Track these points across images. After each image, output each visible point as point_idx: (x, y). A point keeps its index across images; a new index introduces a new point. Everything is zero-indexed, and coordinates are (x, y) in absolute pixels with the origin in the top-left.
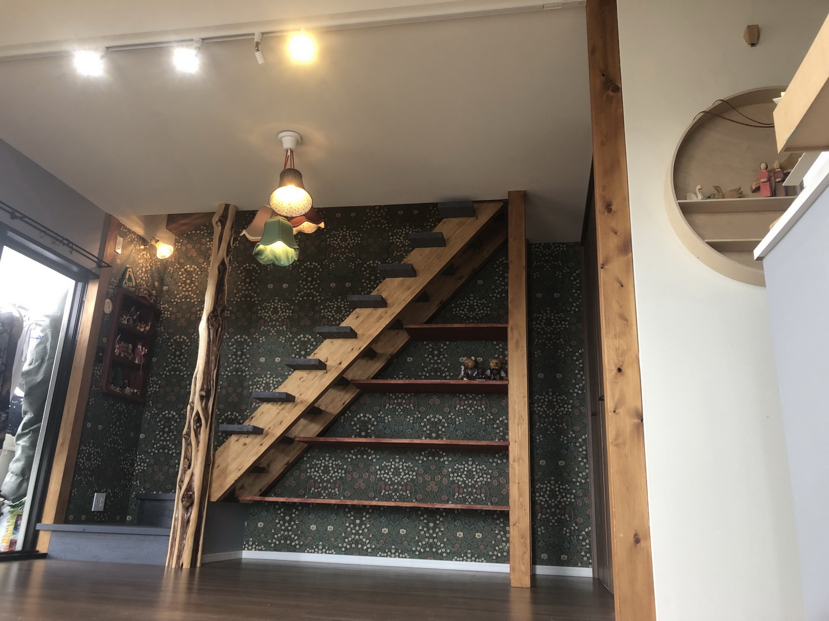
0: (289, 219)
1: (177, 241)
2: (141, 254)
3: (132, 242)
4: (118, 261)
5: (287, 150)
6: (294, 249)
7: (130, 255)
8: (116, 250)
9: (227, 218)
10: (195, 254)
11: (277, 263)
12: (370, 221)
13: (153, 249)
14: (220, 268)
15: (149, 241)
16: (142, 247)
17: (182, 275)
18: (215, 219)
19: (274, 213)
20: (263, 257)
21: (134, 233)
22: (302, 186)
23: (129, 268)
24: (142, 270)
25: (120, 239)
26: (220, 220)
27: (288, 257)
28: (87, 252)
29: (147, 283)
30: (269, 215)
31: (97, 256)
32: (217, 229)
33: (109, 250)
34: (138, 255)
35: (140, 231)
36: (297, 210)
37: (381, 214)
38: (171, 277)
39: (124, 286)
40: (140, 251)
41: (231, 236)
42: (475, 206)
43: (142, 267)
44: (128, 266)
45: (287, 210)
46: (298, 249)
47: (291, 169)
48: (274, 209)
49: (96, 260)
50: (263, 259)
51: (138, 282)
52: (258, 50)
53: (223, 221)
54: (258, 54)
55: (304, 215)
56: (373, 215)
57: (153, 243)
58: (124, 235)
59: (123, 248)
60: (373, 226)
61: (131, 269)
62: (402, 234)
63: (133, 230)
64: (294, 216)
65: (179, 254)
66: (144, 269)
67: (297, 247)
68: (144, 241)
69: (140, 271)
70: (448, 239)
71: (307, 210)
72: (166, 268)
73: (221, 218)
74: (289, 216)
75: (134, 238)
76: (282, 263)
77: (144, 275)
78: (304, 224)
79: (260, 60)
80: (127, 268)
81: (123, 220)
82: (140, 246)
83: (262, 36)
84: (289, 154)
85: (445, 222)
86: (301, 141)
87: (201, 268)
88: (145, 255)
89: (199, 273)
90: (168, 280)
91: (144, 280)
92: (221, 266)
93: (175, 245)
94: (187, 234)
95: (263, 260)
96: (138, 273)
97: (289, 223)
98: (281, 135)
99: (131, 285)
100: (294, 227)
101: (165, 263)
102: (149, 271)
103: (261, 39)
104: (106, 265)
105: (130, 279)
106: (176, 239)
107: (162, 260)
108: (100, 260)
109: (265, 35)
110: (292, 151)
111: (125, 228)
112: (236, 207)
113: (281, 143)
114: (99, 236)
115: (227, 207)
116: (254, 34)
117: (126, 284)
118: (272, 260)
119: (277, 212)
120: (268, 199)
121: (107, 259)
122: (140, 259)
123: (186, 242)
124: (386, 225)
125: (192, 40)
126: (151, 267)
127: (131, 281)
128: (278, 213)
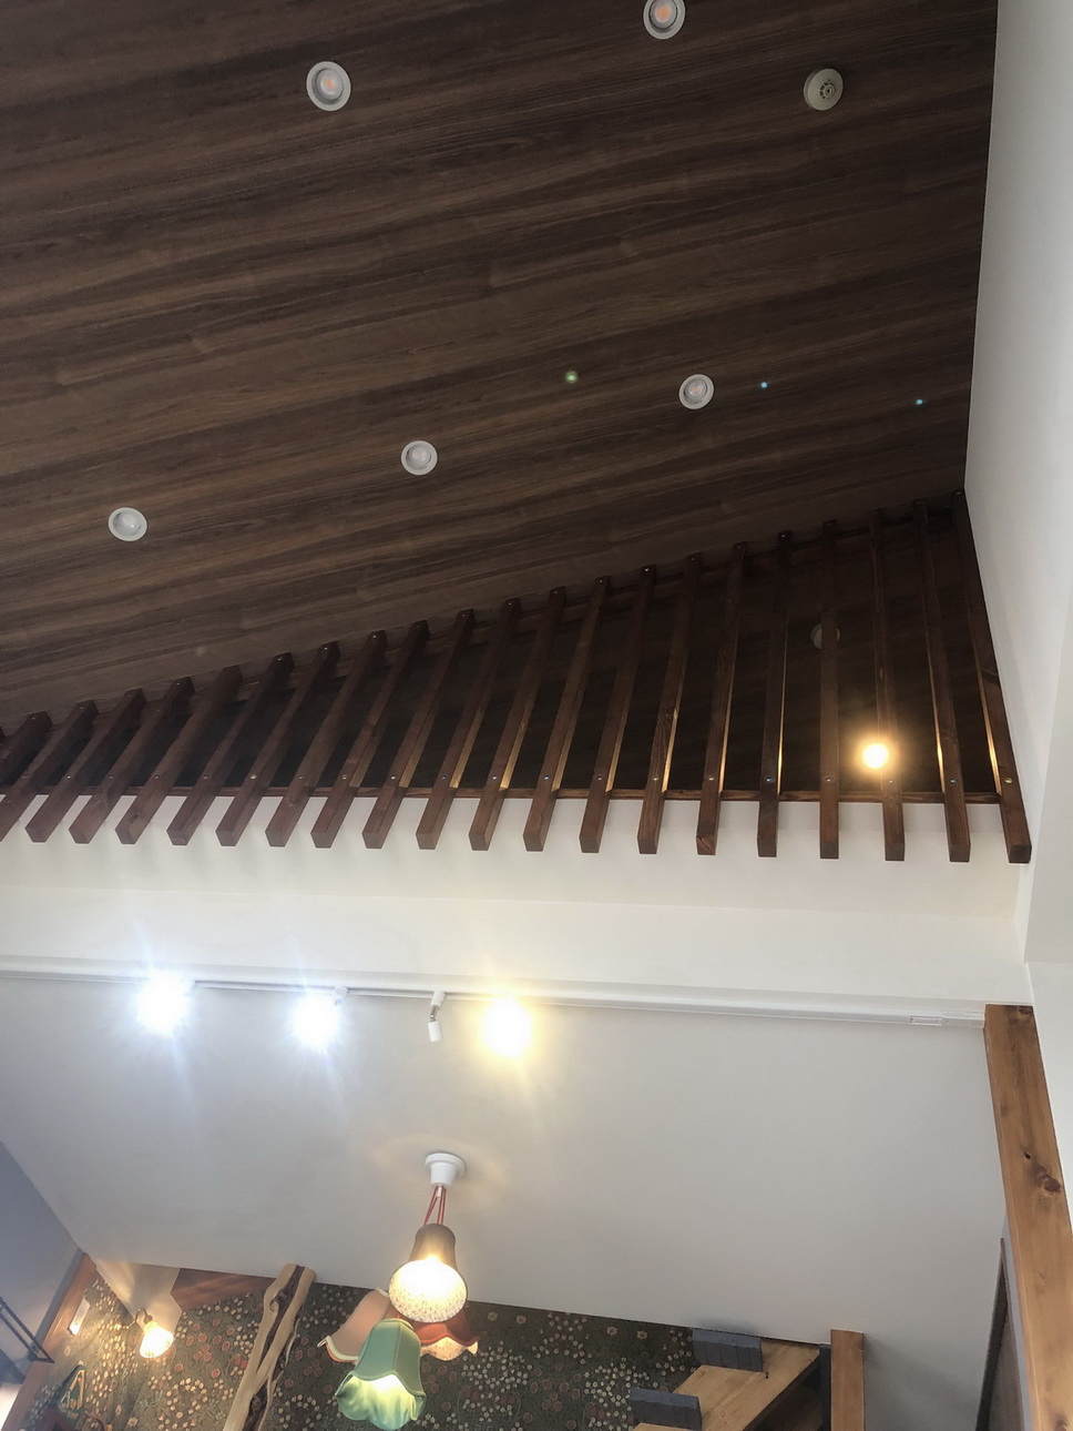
0: (417, 1325)
1: (182, 1322)
2: (112, 1341)
3: (103, 1313)
4: (68, 1351)
5: (437, 1188)
6: (416, 1396)
7: (90, 1342)
8: (71, 1328)
9: (292, 1296)
10: (207, 1356)
11: (374, 1420)
12: (551, 1340)
13: (133, 1335)
14: (254, 1403)
15: (134, 1317)
16: (118, 1326)
17: (171, 1398)
18: (272, 1293)
19: (391, 1310)
20: (351, 1403)
21: (113, 1296)
22: (452, 1262)
23: (83, 1368)
24: (102, 1376)
25: (85, 1305)
26: (279, 1299)
27: (397, 1411)
28: (21, 1324)
29: (102, 1406)
30: (382, 1311)
31: (34, 1335)
32: (270, 1315)
33: (58, 1327)
34: (106, 1342)
35: (123, 1291)
36: (434, 1309)
37: (575, 1327)
38: (149, 1400)
39: (62, 1406)
40: (112, 1333)
41: (291, 1335)
42: (766, 1348)
43: (105, 1369)
44: (81, 1363)
45: (416, 1306)
46: (422, 1396)
47: (437, 1225)
48: (394, 1301)
49: (29, 1341)
50: (352, 1407)
51: (88, 1400)
52: (433, 1019)
53: (283, 1301)
54: (432, 1026)
55: (444, 1322)
56: (559, 1328)
57: (140, 1321)
58: (93, 1298)
59: (86, 1324)
60: (556, 1351)
61: (83, 1371)
62: (611, 1379)
63: (113, 1289)
64: (427, 1320)
65: (181, 1353)
66: (106, 1375)
67: (422, 1393)
68: (124, 1314)
69: (98, 1378)
70: (708, 1413)
71: (453, 1313)
72: (146, 1378)
73: (282, 1295)
74: (417, 1320)
75: (110, 1307)
76: (385, 1422)
77: (104, 1387)
78: (440, 1342)
79: (434, 1035)
80: (77, 1368)
81: (103, 1267)
82: (114, 1324)
83: (445, 998)
84: (439, 1194)
85: (704, 1373)
86: (463, 1174)
87: (210, 1389)
88: (117, 1345)
89: (205, 1399)
90: (142, 1404)
91: (99, 1399)
92: (258, 1399)
93: (176, 1331)
94: (205, 1311)
95: (350, 1409)
96: (94, 1381)
97: (414, 1335)
98: (431, 1158)
99: (73, 1407)
100: (422, 1345)
101: (147, 1367)
102: (114, 1380)
103: (442, 1002)
104: (44, 1357)
105: (75, 1394)
106: (181, 1318)
107: (144, 1360)
108: (37, 1344)
109: (449, 998)
110: (444, 1190)
111: (102, 1282)
112: (314, 1275)
113: (428, 1171)
114: (51, 1295)
115: (299, 1270)
116: (432, 993)
117: (67, 1404)
118: (366, 1412)
119: (397, 1307)
120: (387, 1282)
121: (49, 1344)
122: (106, 1351)
123: (198, 1326)
124: (582, 1354)
125: (332, 988)
126: (121, 1370)
127: (76, 1399)
128: (399, 1309)
